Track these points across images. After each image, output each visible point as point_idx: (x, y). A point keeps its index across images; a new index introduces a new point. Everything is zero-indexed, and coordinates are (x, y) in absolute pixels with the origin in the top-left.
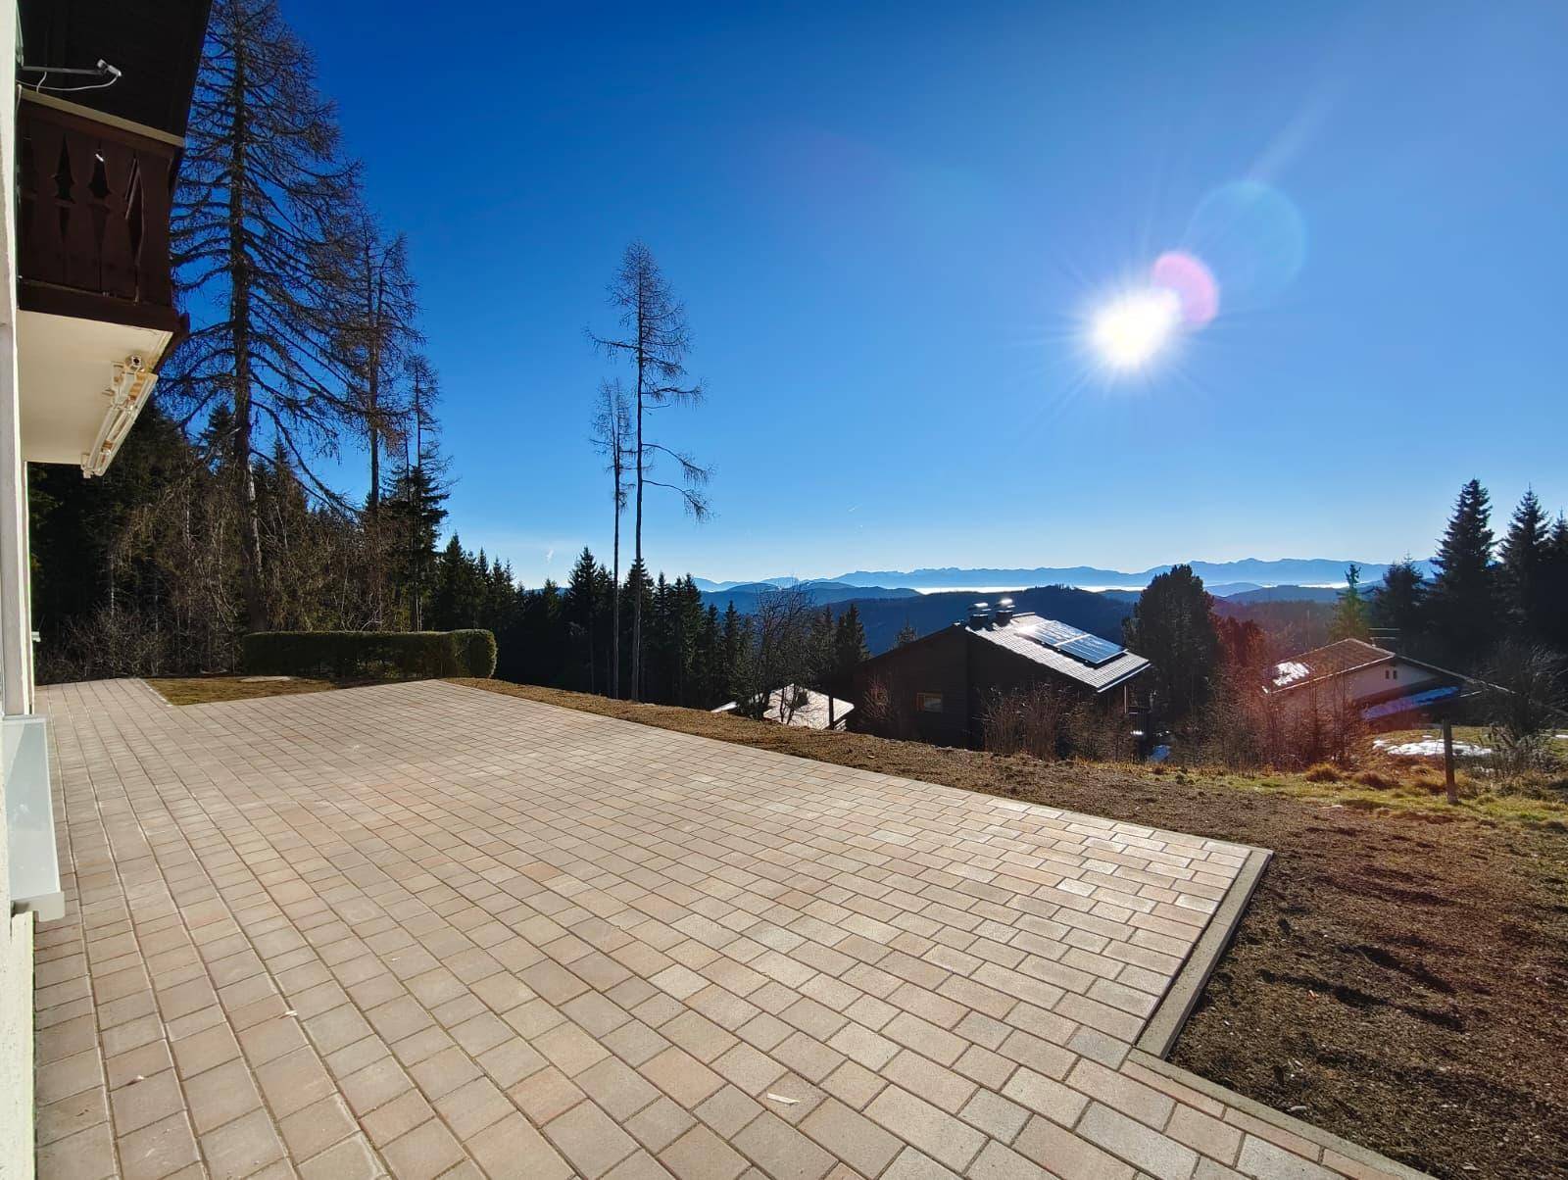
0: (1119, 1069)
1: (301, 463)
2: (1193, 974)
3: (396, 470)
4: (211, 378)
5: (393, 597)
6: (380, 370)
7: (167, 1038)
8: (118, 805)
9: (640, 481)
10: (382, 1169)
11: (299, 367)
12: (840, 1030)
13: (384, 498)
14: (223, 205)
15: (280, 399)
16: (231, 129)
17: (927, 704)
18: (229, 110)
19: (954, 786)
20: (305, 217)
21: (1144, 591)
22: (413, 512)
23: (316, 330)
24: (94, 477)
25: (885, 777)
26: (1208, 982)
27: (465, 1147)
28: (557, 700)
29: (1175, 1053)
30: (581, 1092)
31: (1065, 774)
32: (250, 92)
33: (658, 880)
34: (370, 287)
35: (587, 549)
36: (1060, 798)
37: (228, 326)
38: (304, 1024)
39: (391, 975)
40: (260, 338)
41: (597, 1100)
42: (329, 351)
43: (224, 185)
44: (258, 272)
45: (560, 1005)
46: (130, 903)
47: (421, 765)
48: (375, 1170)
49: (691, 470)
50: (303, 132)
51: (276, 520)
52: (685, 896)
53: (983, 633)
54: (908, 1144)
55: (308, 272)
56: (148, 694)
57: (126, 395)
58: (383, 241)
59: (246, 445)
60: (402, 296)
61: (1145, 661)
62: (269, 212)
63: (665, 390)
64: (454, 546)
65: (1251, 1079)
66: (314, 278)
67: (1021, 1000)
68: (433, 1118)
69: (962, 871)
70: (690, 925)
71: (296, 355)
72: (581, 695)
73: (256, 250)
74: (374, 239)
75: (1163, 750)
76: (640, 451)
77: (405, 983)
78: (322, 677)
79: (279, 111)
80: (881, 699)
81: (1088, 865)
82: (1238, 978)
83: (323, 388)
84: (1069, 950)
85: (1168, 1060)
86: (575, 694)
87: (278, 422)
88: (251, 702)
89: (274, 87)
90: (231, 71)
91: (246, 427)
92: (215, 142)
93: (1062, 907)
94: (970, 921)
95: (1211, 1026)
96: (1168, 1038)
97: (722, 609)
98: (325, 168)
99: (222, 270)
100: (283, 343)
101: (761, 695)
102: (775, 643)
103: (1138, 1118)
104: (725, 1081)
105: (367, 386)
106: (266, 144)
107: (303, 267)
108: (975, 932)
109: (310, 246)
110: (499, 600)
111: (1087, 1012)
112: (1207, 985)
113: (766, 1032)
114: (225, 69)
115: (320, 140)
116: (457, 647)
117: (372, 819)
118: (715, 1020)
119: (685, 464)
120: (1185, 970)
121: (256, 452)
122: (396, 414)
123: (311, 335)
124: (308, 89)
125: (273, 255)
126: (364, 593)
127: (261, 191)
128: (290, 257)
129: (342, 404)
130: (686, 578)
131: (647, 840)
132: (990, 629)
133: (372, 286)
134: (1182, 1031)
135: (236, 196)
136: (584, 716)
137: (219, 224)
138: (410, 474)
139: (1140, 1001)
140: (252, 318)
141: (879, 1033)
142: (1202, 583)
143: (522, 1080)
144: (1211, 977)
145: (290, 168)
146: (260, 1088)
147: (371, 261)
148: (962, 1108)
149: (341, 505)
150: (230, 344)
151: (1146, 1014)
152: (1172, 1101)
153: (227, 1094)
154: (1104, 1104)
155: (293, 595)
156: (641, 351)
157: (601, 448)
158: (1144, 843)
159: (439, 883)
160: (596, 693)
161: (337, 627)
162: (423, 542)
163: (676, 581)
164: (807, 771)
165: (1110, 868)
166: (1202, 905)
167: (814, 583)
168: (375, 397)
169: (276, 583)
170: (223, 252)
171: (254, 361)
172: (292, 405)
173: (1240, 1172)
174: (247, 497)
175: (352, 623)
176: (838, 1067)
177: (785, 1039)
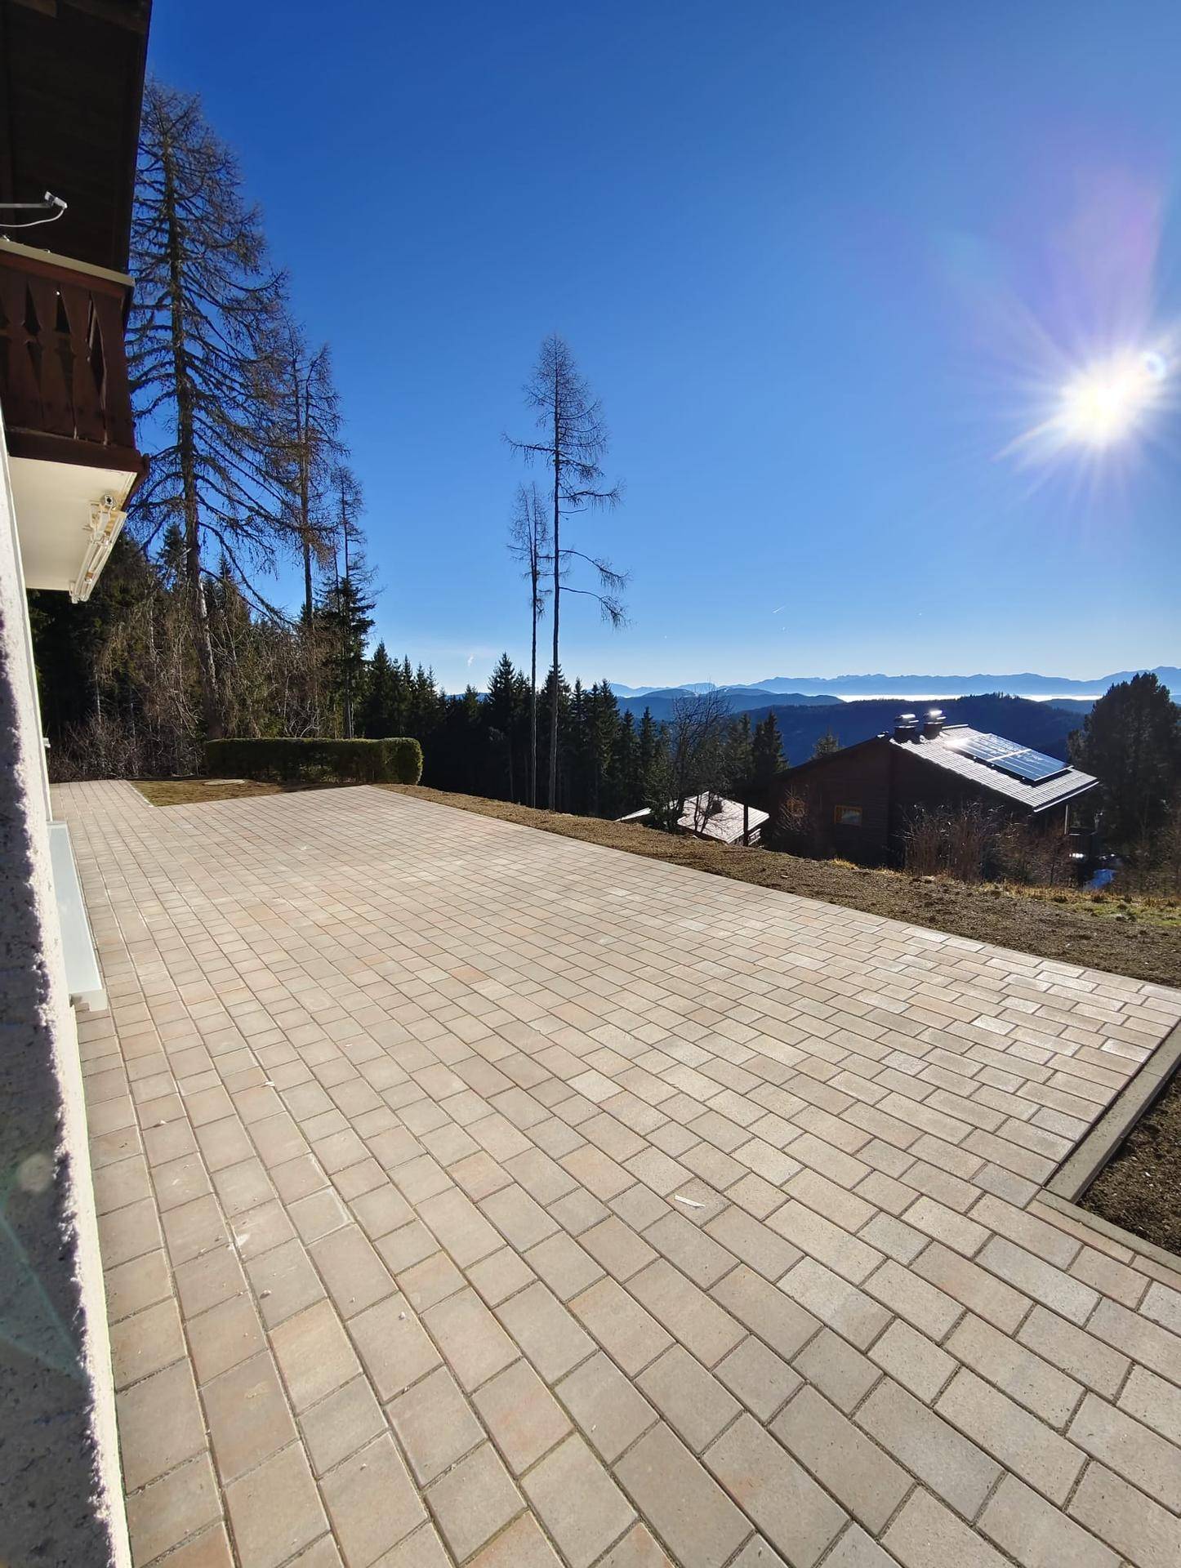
0: (1026, 1207)
1: (244, 579)
2: (1116, 1122)
3: (326, 582)
4: (165, 502)
5: (328, 703)
6: (310, 485)
7: (180, 1093)
8: (122, 894)
9: (557, 588)
10: (351, 1217)
11: (239, 487)
12: (744, 1144)
13: (317, 609)
14: (165, 328)
15: (223, 519)
16: (166, 246)
17: (846, 816)
18: (163, 226)
19: (869, 912)
20: (238, 333)
21: (1097, 701)
22: (344, 622)
23: (251, 448)
24: (80, 602)
25: (798, 898)
26: (1132, 1131)
27: (415, 1210)
28: (480, 807)
29: (1087, 1198)
30: (509, 1176)
31: (990, 904)
32: (181, 205)
33: (576, 990)
34: (297, 401)
35: (505, 656)
36: (983, 931)
37: (177, 449)
38: (281, 1093)
39: (345, 1059)
40: (205, 461)
41: (523, 1185)
42: (264, 469)
43: (166, 306)
44: (200, 395)
45: (489, 1098)
46: (140, 978)
47: (360, 868)
48: (346, 1218)
49: (608, 576)
50: (232, 244)
51: (226, 633)
52: (600, 1007)
53: (908, 746)
54: (807, 1255)
55: (242, 391)
56: (134, 796)
57: (102, 532)
58: (308, 353)
59: (197, 565)
60: (327, 409)
61: (1095, 778)
62: (205, 330)
63: (582, 493)
64: (381, 654)
65: (1167, 1230)
66: (248, 397)
67: (926, 1133)
68: (388, 1183)
69: (874, 1000)
70: (604, 1034)
71: (235, 475)
72: (501, 803)
73: (197, 372)
74: (299, 351)
75: (1106, 875)
76: (557, 557)
77: (357, 1067)
78: (270, 779)
79: (208, 223)
80: (797, 810)
81: (1007, 1003)
82: (1166, 1131)
83: (260, 506)
84: (980, 1087)
85: (1079, 1204)
86: (496, 802)
87: (222, 542)
88: (215, 804)
89: (202, 198)
90: (161, 184)
91: (195, 547)
92: (154, 261)
93: (976, 1043)
94: (878, 1050)
95: (1130, 1176)
96: (1081, 1183)
97: (638, 715)
98: (253, 282)
99: (168, 395)
100: (223, 465)
101: (675, 802)
102: (690, 751)
103: (1041, 1255)
104: (636, 1180)
105: (299, 502)
106: (199, 261)
107: (237, 386)
108: (883, 1062)
109: (241, 365)
110: (422, 706)
111: (994, 1150)
112: (1130, 1134)
113: (674, 1139)
114: (157, 182)
115: (247, 251)
116: (387, 755)
117: (321, 917)
118: (628, 1124)
119: (601, 569)
120: (1107, 1117)
121: (205, 571)
122: (325, 529)
123: (249, 454)
124: (234, 197)
125: (211, 376)
126: (303, 700)
127: (199, 311)
128: (225, 377)
129: (278, 521)
130: (602, 684)
131: (565, 951)
132: (916, 742)
133: (300, 400)
134: (1097, 1178)
135: (176, 319)
136: (506, 826)
137: (164, 348)
138: (339, 585)
139: (1053, 1145)
140: (196, 441)
141: (782, 1150)
142: (1168, 692)
143: (459, 1161)
144: (1135, 1128)
145: (222, 284)
146: (252, 1141)
147: (297, 374)
148: (862, 1228)
149: (281, 619)
150: (179, 468)
151: (1059, 1157)
152: (1079, 1244)
153: (227, 1143)
154: (1006, 1239)
155: (243, 703)
156: (557, 453)
157: (518, 554)
158: (1072, 983)
159: (380, 979)
160: (516, 803)
161: (281, 734)
162: (352, 651)
163: (592, 687)
164: (720, 889)
165: (1031, 1007)
166: (1131, 1052)
167: (731, 689)
168: (306, 511)
169: (228, 692)
170: (169, 375)
171: (200, 483)
172: (234, 524)
173: (1142, 1316)
174: (200, 613)
175: (294, 729)
176: (742, 1178)
177: (692, 1148)
